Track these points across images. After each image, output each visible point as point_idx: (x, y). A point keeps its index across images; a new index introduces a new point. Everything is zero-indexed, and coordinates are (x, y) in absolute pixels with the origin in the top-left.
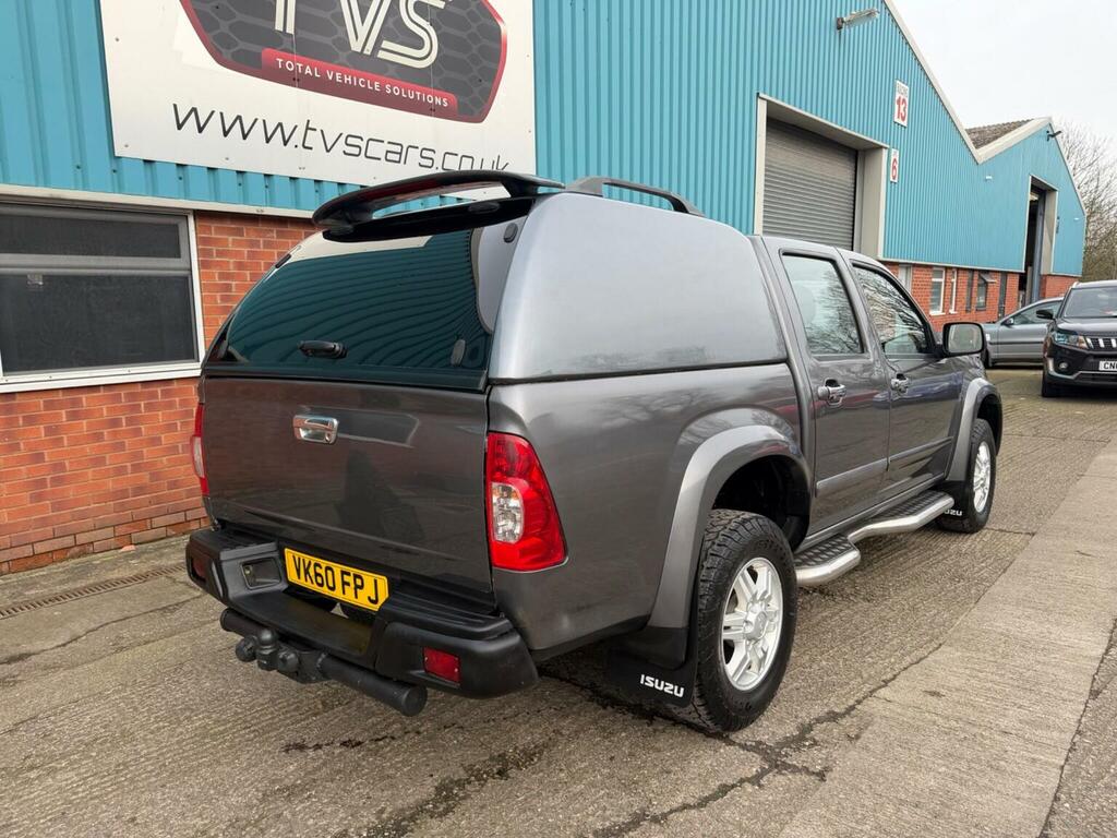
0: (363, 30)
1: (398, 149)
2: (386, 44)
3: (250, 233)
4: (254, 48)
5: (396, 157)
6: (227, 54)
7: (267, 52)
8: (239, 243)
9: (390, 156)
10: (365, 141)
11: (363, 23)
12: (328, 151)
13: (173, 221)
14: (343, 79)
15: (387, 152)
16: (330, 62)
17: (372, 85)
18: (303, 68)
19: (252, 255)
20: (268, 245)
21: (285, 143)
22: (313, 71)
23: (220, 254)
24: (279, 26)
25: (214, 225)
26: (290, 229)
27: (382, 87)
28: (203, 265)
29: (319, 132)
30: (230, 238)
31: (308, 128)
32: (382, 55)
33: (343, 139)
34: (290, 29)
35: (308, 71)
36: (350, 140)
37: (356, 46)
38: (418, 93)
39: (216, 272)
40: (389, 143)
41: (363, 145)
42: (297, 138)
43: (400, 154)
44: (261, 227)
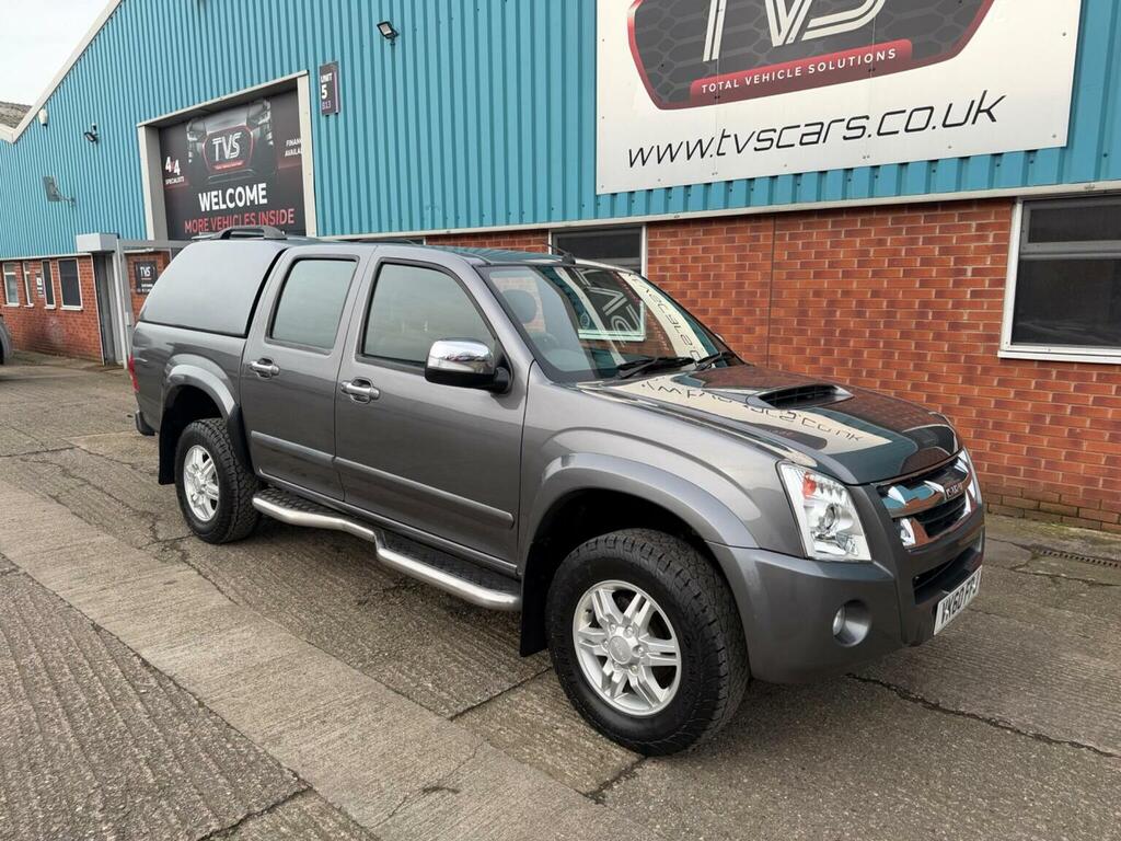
0: (786, 22)
1: (817, 128)
2: (814, 23)
3: (682, 234)
4: (686, 85)
5: (814, 138)
6: (665, 99)
7: (694, 84)
8: (673, 243)
9: (806, 139)
10: (778, 132)
11: (788, 13)
12: (739, 152)
13: (636, 232)
14: (761, 77)
15: (803, 135)
16: (749, 68)
17: (793, 72)
18: (724, 85)
19: (683, 252)
20: (696, 242)
21: (702, 155)
22: (732, 84)
23: (661, 252)
24: (706, 58)
25: (659, 231)
26: (714, 227)
27: (804, 71)
28: (650, 261)
29: (733, 137)
30: (669, 240)
31: (723, 137)
32: (808, 36)
33: (756, 135)
34: (716, 56)
35: (728, 85)
36: (762, 136)
37: (777, 40)
38: (852, 59)
39: (657, 266)
40: (806, 125)
41: (775, 136)
42: (713, 149)
43: (819, 133)
44: (692, 228)
